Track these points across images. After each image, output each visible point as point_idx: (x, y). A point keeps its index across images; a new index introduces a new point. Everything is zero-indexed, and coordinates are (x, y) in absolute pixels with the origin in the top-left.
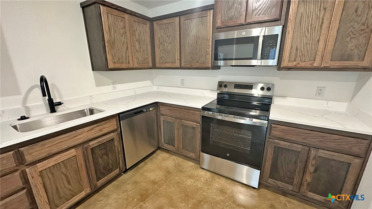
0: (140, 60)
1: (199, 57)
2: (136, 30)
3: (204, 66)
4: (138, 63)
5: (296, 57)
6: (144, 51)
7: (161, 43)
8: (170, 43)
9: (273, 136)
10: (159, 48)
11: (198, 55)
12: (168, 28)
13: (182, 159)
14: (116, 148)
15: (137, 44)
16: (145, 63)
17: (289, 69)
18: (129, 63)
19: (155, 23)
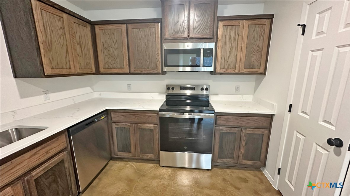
0: (82, 64)
1: (149, 63)
2: (76, 32)
3: (155, 71)
4: (80, 68)
5: (224, 65)
6: (86, 55)
7: (106, 48)
8: (116, 49)
9: (218, 125)
10: (104, 53)
11: (148, 61)
12: (113, 33)
13: (139, 163)
14: (67, 170)
15: (78, 47)
16: (88, 69)
17: (221, 74)
18: (70, 68)
19: (97, 27)
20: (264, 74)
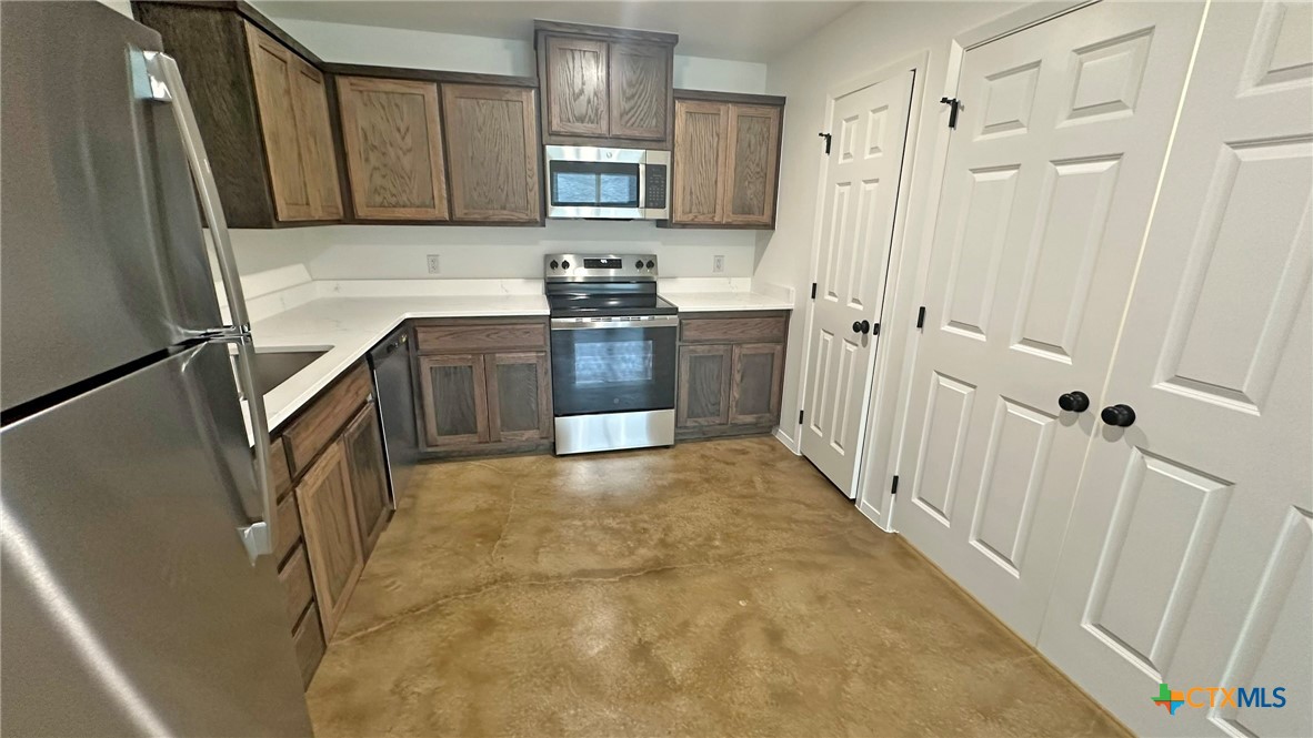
0: (323, 194)
1: (507, 195)
2: (307, 101)
3: (523, 217)
4: (321, 203)
11: (502, 190)
12: (397, 106)
17: (684, 225)
18: (308, 203)
19: (341, 82)
20: (771, 226)
